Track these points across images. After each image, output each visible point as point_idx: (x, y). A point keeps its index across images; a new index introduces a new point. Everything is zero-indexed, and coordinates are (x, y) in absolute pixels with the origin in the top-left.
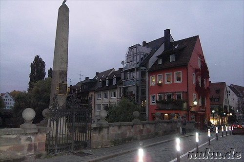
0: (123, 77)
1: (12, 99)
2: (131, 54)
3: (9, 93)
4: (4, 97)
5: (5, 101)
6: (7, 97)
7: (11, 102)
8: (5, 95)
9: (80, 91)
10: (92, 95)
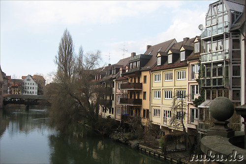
0: (197, 50)
1: (35, 83)
2: (213, 14)
3: (31, 76)
4: (25, 81)
5: (27, 85)
6: (29, 80)
7: (33, 86)
8: (27, 78)
9: (127, 71)
10: (145, 77)
